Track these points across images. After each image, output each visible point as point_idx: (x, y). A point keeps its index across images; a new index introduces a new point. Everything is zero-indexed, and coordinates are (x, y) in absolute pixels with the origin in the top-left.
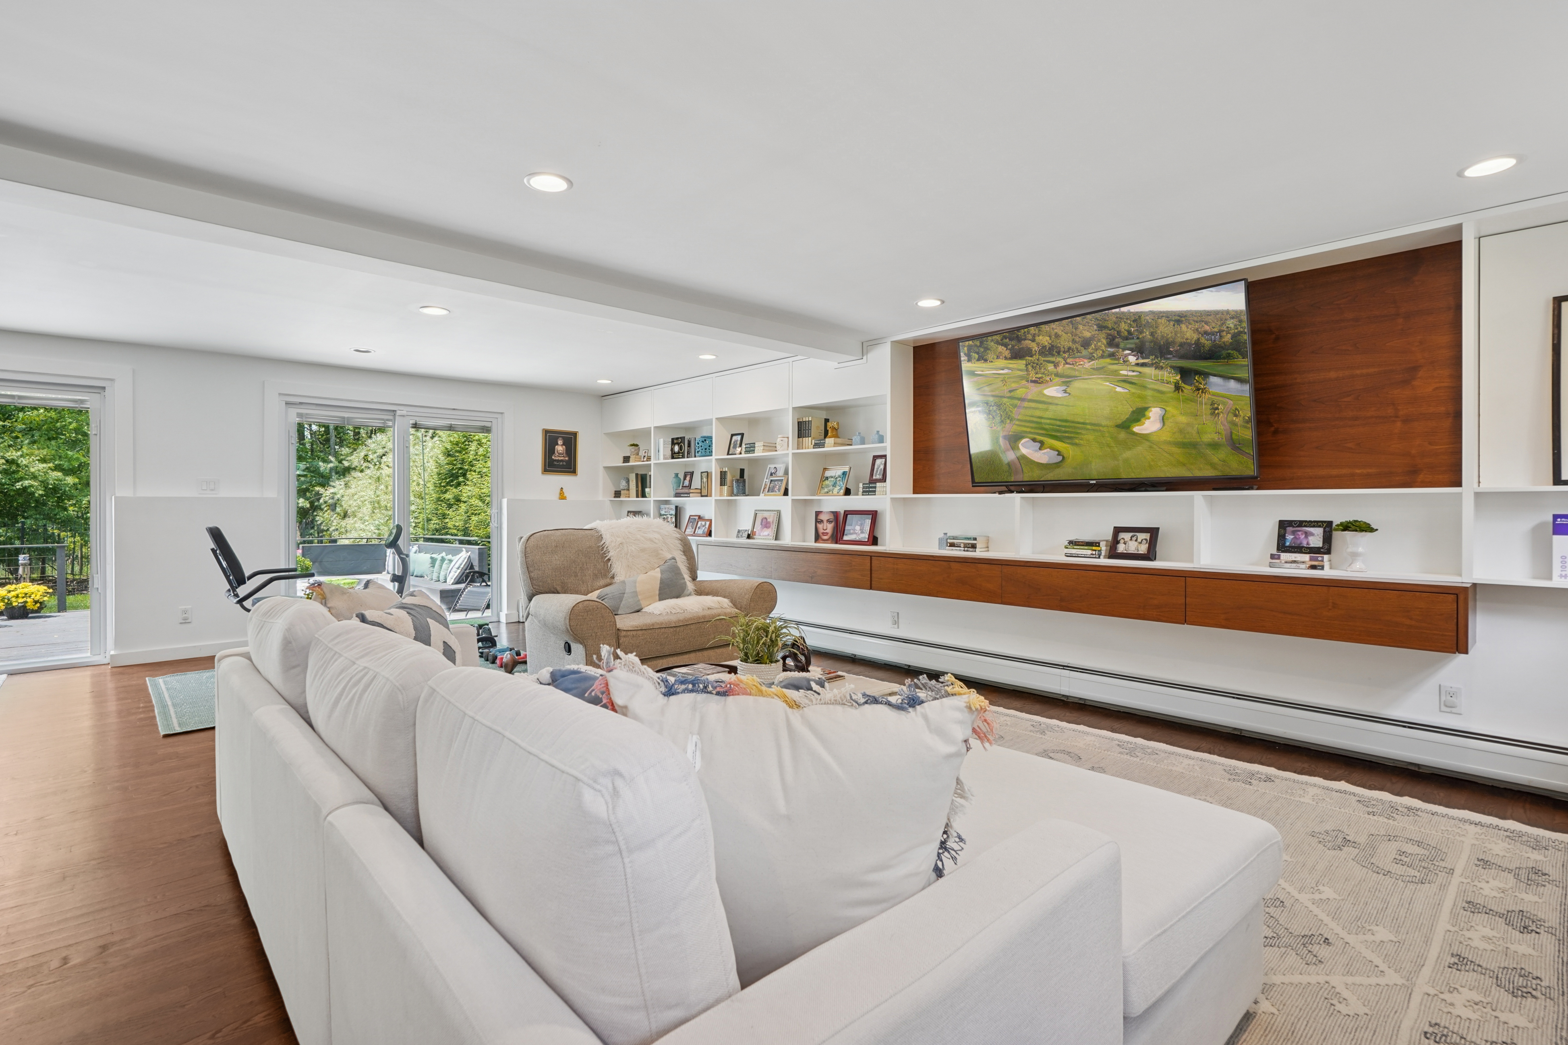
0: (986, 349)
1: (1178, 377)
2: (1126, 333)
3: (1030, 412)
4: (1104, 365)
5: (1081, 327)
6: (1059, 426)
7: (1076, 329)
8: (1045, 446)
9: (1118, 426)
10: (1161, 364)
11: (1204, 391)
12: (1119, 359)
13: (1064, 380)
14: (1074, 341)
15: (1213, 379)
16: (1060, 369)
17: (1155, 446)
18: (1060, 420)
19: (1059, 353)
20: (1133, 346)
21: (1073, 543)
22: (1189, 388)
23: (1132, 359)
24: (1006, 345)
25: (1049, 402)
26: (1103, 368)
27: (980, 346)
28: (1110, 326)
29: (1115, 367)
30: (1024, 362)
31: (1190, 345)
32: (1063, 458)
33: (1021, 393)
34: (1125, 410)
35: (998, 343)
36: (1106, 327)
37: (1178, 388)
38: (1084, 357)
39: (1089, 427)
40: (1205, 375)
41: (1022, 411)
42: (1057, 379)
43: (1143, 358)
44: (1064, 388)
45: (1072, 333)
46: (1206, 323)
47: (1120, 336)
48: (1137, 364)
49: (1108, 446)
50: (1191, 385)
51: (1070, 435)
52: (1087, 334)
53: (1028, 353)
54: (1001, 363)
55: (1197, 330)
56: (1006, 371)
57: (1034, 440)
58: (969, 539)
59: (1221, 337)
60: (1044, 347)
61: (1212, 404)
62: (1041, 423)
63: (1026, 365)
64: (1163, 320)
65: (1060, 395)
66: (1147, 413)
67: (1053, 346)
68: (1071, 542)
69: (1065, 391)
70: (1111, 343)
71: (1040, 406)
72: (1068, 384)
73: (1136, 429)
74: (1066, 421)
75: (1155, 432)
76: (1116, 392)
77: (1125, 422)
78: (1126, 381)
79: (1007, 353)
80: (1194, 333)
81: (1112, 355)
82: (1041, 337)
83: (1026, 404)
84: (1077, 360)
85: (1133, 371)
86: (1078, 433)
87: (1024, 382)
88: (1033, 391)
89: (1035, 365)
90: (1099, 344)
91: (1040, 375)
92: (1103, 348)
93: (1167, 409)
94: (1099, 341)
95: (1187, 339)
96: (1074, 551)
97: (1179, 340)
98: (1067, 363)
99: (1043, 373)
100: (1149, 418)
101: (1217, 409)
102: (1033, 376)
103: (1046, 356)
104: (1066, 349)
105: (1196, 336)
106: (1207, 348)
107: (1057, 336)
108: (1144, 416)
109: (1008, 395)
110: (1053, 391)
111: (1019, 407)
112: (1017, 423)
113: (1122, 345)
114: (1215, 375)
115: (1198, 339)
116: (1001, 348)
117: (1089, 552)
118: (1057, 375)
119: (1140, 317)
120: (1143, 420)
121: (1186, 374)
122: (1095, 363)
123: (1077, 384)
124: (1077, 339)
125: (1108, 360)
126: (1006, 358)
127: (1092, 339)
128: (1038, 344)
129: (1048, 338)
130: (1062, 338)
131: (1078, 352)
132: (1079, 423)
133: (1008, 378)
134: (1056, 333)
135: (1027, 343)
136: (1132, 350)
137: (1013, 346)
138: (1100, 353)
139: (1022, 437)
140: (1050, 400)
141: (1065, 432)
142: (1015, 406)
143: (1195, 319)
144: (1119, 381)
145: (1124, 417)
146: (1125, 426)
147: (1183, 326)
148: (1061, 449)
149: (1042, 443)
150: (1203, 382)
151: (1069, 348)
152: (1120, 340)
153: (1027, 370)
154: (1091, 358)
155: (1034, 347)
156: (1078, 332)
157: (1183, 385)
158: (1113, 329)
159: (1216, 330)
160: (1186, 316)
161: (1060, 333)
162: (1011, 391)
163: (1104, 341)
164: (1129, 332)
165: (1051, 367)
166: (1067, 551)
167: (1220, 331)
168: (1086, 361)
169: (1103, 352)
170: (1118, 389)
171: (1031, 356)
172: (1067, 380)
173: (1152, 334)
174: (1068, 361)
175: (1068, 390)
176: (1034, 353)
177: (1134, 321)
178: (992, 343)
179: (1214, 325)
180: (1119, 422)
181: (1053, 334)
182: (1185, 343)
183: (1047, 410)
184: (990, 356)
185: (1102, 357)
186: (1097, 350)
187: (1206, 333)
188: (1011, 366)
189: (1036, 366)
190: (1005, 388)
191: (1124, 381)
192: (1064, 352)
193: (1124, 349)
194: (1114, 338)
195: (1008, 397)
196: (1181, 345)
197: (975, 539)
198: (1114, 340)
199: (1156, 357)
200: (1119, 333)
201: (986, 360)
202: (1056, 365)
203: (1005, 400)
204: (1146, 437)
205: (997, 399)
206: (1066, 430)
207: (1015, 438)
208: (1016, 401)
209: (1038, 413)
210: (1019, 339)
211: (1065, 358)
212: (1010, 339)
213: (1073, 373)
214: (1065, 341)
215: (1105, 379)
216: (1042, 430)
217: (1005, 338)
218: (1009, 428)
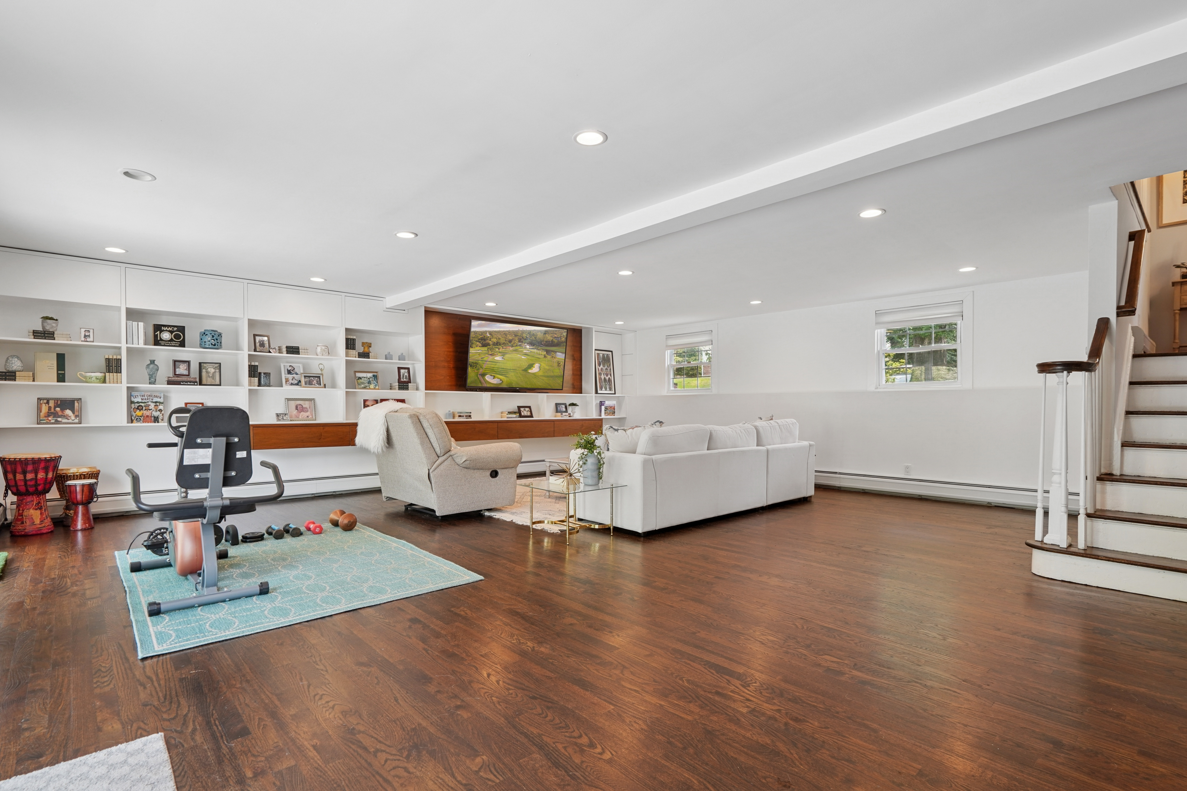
1: (545, 353)
3: (489, 366)
5: (508, 335)
6: (501, 370)
7: (506, 336)
8: (495, 377)
9: (523, 370)
10: (539, 348)
11: (555, 358)
12: (523, 347)
14: (506, 340)
15: (558, 354)
16: (501, 350)
17: (537, 377)
18: (501, 368)
19: (500, 345)
21: (510, 413)
22: (549, 356)
23: (528, 347)
24: (480, 342)
25: (497, 362)
26: (517, 350)
29: (521, 349)
30: (487, 348)
31: (549, 341)
32: (502, 382)
33: (486, 359)
34: (525, 365)
35: (476, 341)
36: (518, 336)
37: (545, 357)
38: (510, 346)
39: (512, 370)
40: (555, 352)
41: (487, 365)
42: (500, 354)
43: (532, 346)
45: (505, 338)
46: (555, 334)
48: (530, 348)
49: (519, 377)
51: (505, 373)
53: (488, 345)
54: (478, 348)
55: (552, 336)
56: (480, 351)
57: (491, 375)
59: (561, 339)
60: (495, 342)
61: (558, 362)
62: (494, 369)
64: (539, 333)
65: (501, 360)
67: (498, 342)
68: (509, 412)
69: (503, 358)
70: (520, 341)
71: (493, 363)
72: (503, 355)
73: (530, 371)
74: (503, 369)
75: (537, 372)
78: (526, 354)
79: (480, 345)
81: (520, 345)
82: (493, 339)
83: (488, 363)
84: (507, 347)
85: (528, 351)
86: (508, 373)
87: (487, 355)
88: (490, 358)
92: (517, 343)
93: (541, 364)
94: (515, 340)
96: (510, 416)
97: (545, 340)
99: (494, 352)
100: (535, 367)
102: (490, 353)
103: (495, 346)
105: (551, 339)
106: (556, 343)
108: (533, 366)
110: (498, 358)
111: (485, 364)
112: (484, 369)
113: (524, 342)
114: (559, 352)
115: (553, 340)
116: (478, 343)
117: (515, 416)
118: (499, 352)
119: (530, 332)
120: (532, 368)
121: (548, 352)
122: (514, 348)
123: (507, 356)
124: (507, 340)
125: (519, 347)
126: (480, 347)
127: (512, 339)
128: (492, 342)
129: (496, 339)
131: (507, 344)
132: (508, 369)
133: (482, 354)
135: (488, 341)
136: (528, 343)
137: (483, 342)
139: (487, 375)
143: (551, 332)
144: (523, 354)
145: (525, 367)
146: (526, 370)
147: (547, 335)
148: (501, 378)
150: (554, 355)
151: (504, 343)
152: (523, 340)
153: (488, 351)
154: (512, 346)
155: (491, 343)
157: (547, 356)
158: (521, 336)
160: (548, 331)
161: (500, 337)
162: (483, 359)
163: (517, 341)
164: (526, 337)
165: (497, 350)
166: (507, 416)
167: (561, 337)
170: (523, 357)
172: (503, 354)
173: (535, 338)
176: (490, 345)
177: (528, 333)
179: (558, 335)
180: (523, 369)
181: (498, 338)
183: (496, 365)
185: (517, 346)
186: (514, 343)
187: (555, 337)
188: (482, 349)
189: (491, 349)
190: (480, 357)
191: (525, 354)
192: (502, 344)
193: (525, 343)
194: (521, 339)
196: (546, 342)
199: (537, 346)
200: (523, 337)
202: (499, 349)
203: (480, 361)
204: (533, 374)
205: (476, 361)
206: (503, 372)
207: (483, 375)
208: (484, 362)
209: (492, 366)
210: (485, 340)
211: (502, 347)
212: (482, 340)
213: (506, 352)
214: (502, 340)
215: (518, 354)
216: (494, 372)
217: (479, 339)
218: (481, 371)
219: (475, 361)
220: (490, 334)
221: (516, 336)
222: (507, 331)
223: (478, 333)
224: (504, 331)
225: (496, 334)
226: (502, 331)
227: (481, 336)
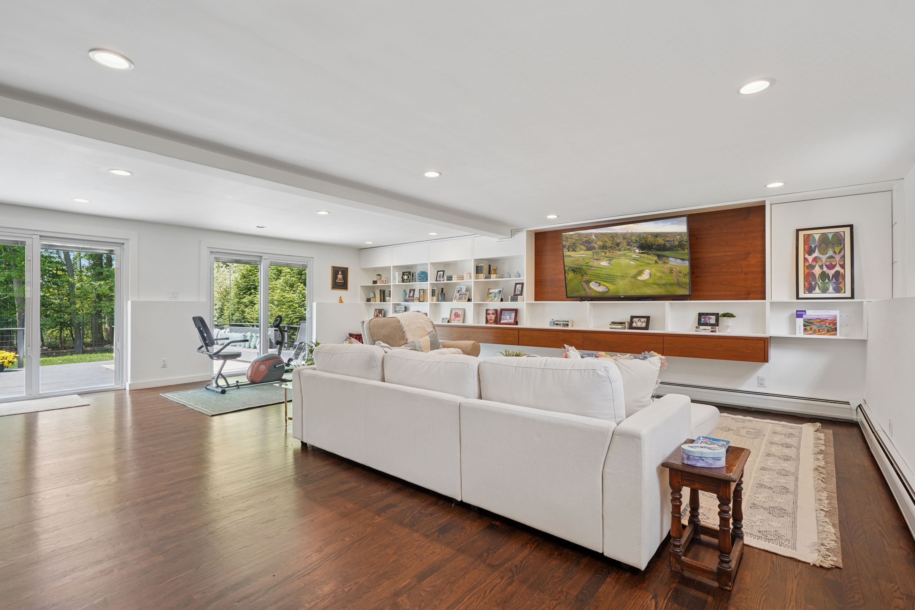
0: (576, 247)
1: (656, 258)
2: (635, 241)
3: (595, 271)
4: (625, 253)
5: (616, 238)
6: (607, 277)
7: (614, 239)
8: (601, 285)
9: (632, 277)
10: (649, 253)
11: (667, 263)
12: (632, 251)
13: (609, 259)
15: (671, 259)
16: (607, 255)
17: (647, 285)
18: (607, 275)
19: (606, 248)
20: (637, 246)
21: (613, 323)
22: (661, 262)
23: (637, 251)
24: (584, 245)
26: (625, 254)
27: (573, 246)
28: (628, 238)
29: (630, 254)
30: (592, 252)
31: (661, 245)
32: (609, 289)
33: (591, 264)
34: (634, 272)
35: (581, 244)
36: (626, 238)
37: (656, 262)
38: (617, 250)
39: (619, 277)
40: (668, 257)
41: (591, 271)
42: (606, 258)
43: (642, 250)
44: (609, 262)
45: (612, 241)
46: (668, 237)
47: (632, 242)
48: (639, 253)
49: (628, 284)
50: (662, 261)
51: (611, 280)
52: (619, 241)
53: (593, 248)
54: (582, 252)
55: (664, 239)
56: (584, 255)
57: (596, 283)
58: (565, 322)
59: (674, 242)
60: (600, 246)
61: (671, 268)
62: (599, 276)
63: (593, 253)
64: (650, 236)
65: (607, 265)
66: (643, 272)
67: (604, 246)
69: (609, 263)
70: (628, 244)
71: (599, 269)
72: (610, 260)
73: (639, 278)
74: (610, 275)
75: (647, 279)
76: (631, 264)
77: (634, 275)
78: (635, 259)
79: (585, 248)
80: (663, 241)
81: (629, 249)
82: (599, 242)
83: (593, 268)
84: (614, 251)
85: (638, 256)
86: (615, 280)
87: (592, 260)
88: (596, 263)
89: (596, 253)
90: (623, 245)
91: (599, 257)
92: (625, 246)
93: (652, 270)
94: (623, 244)
95: (660, 243)
96: (614, 326)
97: (657, 243)
98: (610, 252)
99: (600, 256)
100: (645, 274)
101: (673, 270)
102: (596, 257)
103: (601, 249)
104: (610, 247)
105: (663, 242)
106: (668, 247)
107: (606, 242)
109: (585, 265)
110: (604, 263)
111: (590, 269)
112: (589, 276)
113: (633, 245)
114: (671, 257)
115: (665, 243)
116: (582, 246)
117: (620, 327)
118: (606, 257)
119: (640, 234)
120: (642, 275)
121: (659, 256)
122: (622, 252)
123: (614, 261)
124: (614, 243)
125: (627, 251)
126: (584, 250)
127: (620, 243)
129: (602, 243)
130: (608, 243)
131: (615, 248)
132: (615, 276)
133: (585, 258)
134: (605, 241)
135: (593, 244)
136: (637, 247)
137: (587, 246)
138: (624, 248)
139: (592, 281)
140: (603, 267)
141: (610, 279)
142: (588, 269)
143: (663, 235)
144: (632, 259)
146: (635, 277)
147: (658, 238)
148: (607, 286)
149: (600, 284)
150: (667, 260)
152: (632, 243)
153: (593, 255)
154: (620, 250)
155: (596, 246)
156: (614, 240)
157: (658, 261)
158: (629, 239)
159: (672, 240)
160: (659, 234)
161: (607, 240)
162: (586, 263)
163: (626, 244)
164: (636, 240)
165: (603, 254)
166: (610, 326)
167: (674, 240)
168: (618, 251)
169: (625, 248)
170: (632, 263)
171: (595, 250)
172: (610, 259)
173: (645, 241)
174: (611, 251)
175: (611, 263)
176: (596, 248)
177: (638, 236)
178: (578, 244)
179: (671, 238)
180: (632, 275)
181: (604, 241)
182: (659, 245)
183: (602, 271)
184: (577, 249)
185: (625, 250)
186: (622, 247)
187: (668, 241)
188: (586, 253)
190: (584, 262)
191: (634, 259)
192: (609, 248)
193: (634, 247)
194: (630, 242)
195: (585, 266)
196: (658, 245)
197: (568, 322)
198: (630, 243)
199: (647, 250)
200: (632, 240)
201: (576, 251)
202: (605, 253)
203: (584, 267)
204: (643, 281)
205: (580, 267)
206: (610, 278)
207: (588, 282)
208: (589, 267)
209: (598, 272)
210: (590, 243)
211: (609, 251)
212: (586, 243)
213: (613, 256)
214: (609, 244)
215: (626, 259)
216: (599, 278)
217: (584, 242)
218: (586, 278)
219: (578, 266)
220: (596, 237)
221: (624, 239)
222: (615, 233)
223: (582, 235)
224: (611, 233)
225: (602, 236)
226: (609, 233)
227: (586, 239)
